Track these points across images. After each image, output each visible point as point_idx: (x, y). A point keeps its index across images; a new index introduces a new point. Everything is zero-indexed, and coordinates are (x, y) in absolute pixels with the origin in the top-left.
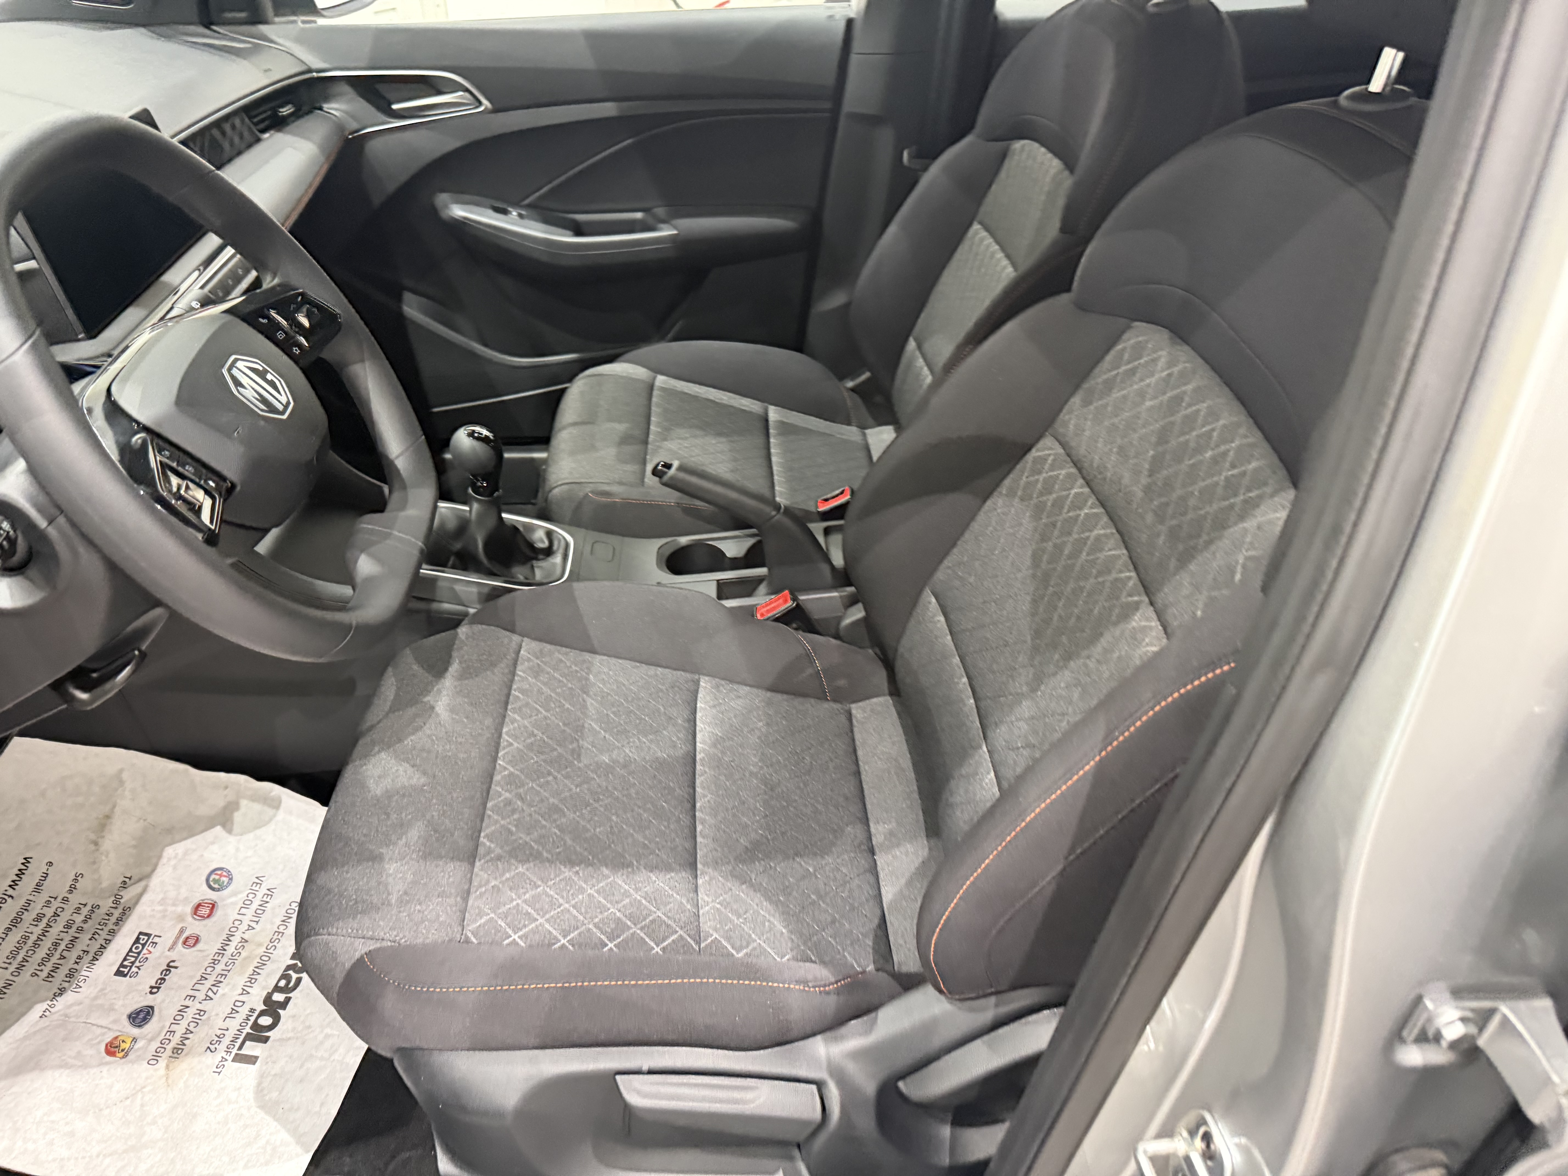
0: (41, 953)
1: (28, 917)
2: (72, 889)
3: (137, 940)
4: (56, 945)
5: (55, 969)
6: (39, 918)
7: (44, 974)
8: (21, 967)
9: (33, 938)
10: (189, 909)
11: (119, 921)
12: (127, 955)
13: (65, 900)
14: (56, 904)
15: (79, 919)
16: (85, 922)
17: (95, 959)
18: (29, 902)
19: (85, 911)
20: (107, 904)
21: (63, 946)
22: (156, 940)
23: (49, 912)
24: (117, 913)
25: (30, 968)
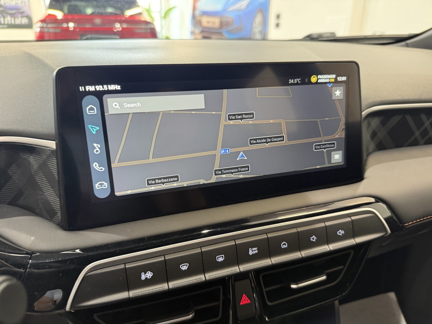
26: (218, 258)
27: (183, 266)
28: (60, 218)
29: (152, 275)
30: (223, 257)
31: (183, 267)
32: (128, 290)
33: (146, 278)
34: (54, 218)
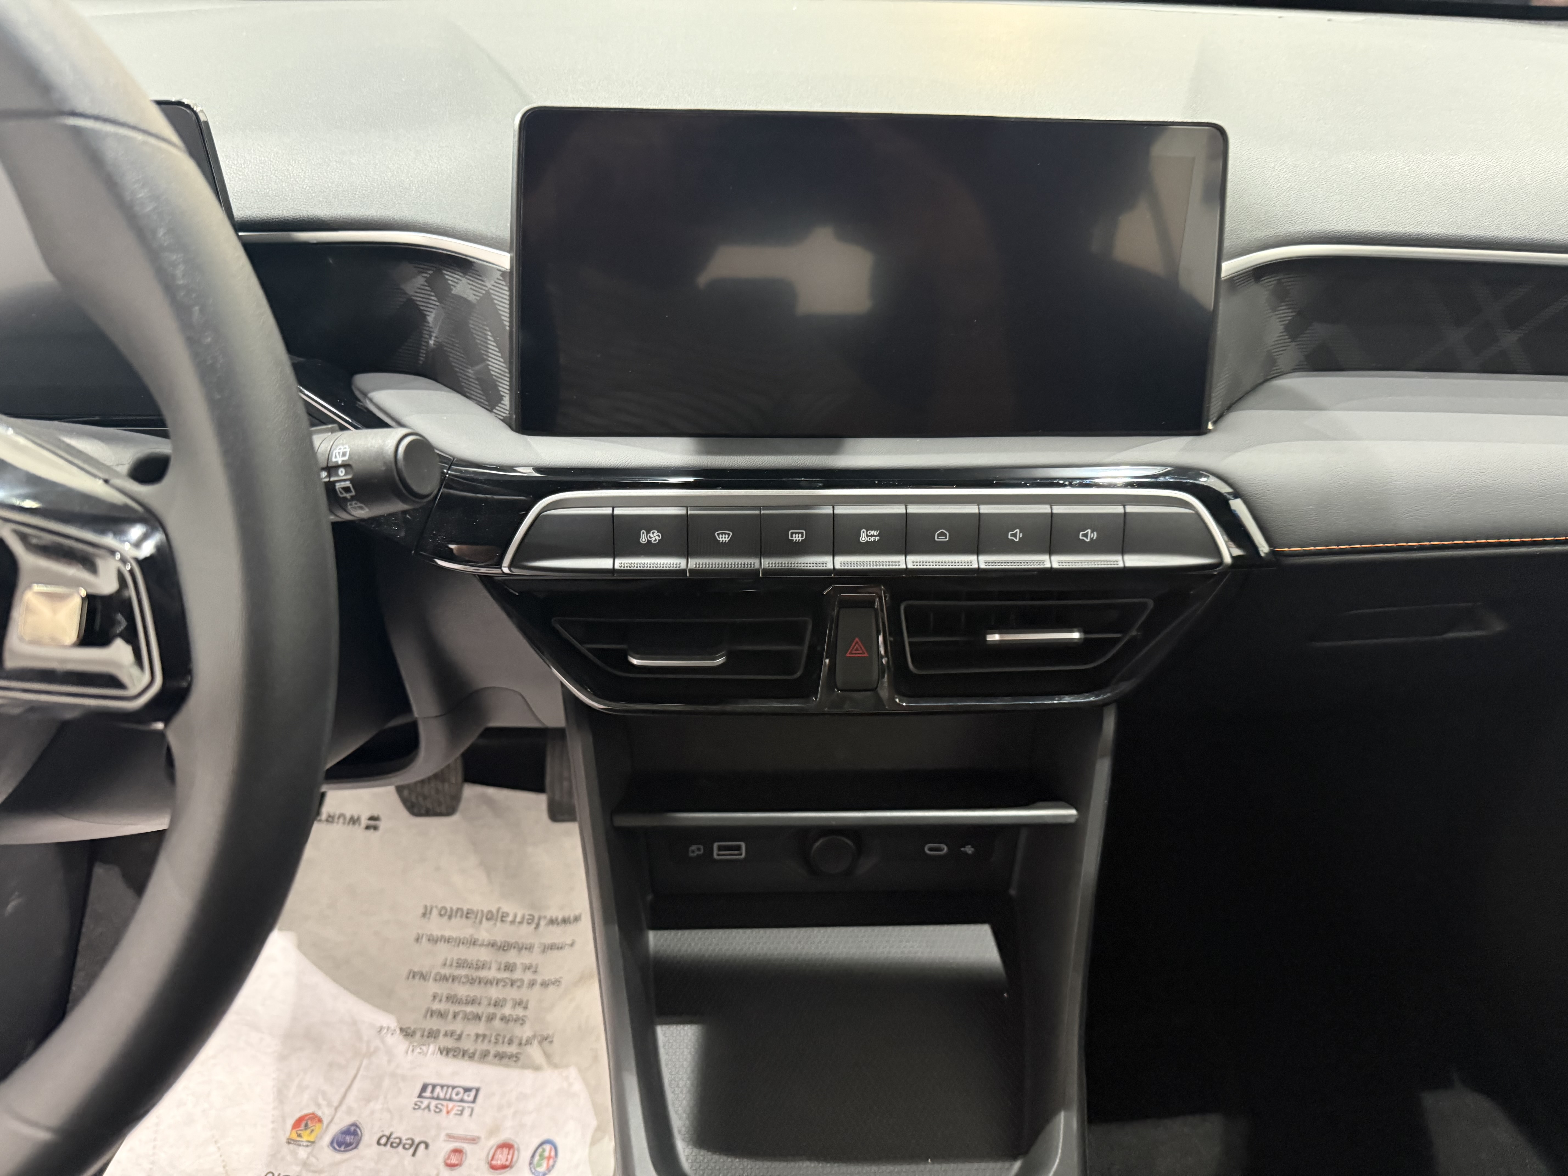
0: (463, 991)
1: (512, 956)
2: (545, 984)
3: (467, 1090)
4: (473, 1001)
5: (441, 1015)
6: (509, 967)
7: (436, 1006)
8: (445, 978)
9: (483, 974)
10: (505, 1136)
11: (500, 1057)
12: (448, 1087)
13: (532, 984)
14: (528, 976)
15: (507, 1011)
16: (503, 1019)
17: (446, 1052)
18: (530, 948)
19: (520, 1012)
20: (525, 1032)
21: (469, 1009)
22: (467, 1112)
23: (517, 975)
24: (513, 1049)
25: (443, 989)
26: (792, 533)
27: (722, 534)
28: (508, 408)
29: (660, 538)
30: (802, 533)
31: (721, 536)
32: (614, 556)
33: (649, 542)
34: (497, 408)
